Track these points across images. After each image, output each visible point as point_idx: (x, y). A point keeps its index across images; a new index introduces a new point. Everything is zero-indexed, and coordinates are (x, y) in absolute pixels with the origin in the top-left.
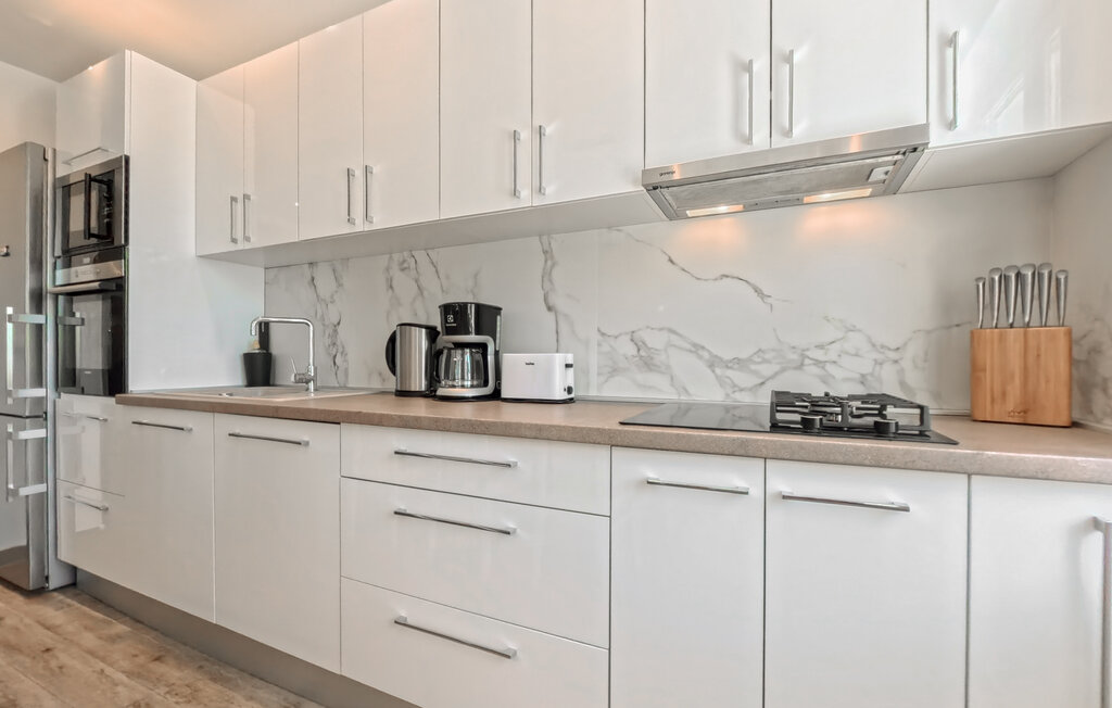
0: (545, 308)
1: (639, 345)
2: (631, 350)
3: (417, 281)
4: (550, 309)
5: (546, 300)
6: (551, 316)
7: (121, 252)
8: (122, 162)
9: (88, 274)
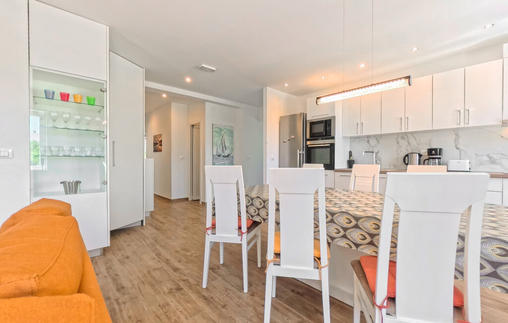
0: (456, 149)
1: (490, 158)
2: (487, 159)
3: (408, 141)
4: (457, 148)
5: (456, 146)
6: (458, 151)
7: (333, 138)
8: (334, 117)
9: (320, 142)
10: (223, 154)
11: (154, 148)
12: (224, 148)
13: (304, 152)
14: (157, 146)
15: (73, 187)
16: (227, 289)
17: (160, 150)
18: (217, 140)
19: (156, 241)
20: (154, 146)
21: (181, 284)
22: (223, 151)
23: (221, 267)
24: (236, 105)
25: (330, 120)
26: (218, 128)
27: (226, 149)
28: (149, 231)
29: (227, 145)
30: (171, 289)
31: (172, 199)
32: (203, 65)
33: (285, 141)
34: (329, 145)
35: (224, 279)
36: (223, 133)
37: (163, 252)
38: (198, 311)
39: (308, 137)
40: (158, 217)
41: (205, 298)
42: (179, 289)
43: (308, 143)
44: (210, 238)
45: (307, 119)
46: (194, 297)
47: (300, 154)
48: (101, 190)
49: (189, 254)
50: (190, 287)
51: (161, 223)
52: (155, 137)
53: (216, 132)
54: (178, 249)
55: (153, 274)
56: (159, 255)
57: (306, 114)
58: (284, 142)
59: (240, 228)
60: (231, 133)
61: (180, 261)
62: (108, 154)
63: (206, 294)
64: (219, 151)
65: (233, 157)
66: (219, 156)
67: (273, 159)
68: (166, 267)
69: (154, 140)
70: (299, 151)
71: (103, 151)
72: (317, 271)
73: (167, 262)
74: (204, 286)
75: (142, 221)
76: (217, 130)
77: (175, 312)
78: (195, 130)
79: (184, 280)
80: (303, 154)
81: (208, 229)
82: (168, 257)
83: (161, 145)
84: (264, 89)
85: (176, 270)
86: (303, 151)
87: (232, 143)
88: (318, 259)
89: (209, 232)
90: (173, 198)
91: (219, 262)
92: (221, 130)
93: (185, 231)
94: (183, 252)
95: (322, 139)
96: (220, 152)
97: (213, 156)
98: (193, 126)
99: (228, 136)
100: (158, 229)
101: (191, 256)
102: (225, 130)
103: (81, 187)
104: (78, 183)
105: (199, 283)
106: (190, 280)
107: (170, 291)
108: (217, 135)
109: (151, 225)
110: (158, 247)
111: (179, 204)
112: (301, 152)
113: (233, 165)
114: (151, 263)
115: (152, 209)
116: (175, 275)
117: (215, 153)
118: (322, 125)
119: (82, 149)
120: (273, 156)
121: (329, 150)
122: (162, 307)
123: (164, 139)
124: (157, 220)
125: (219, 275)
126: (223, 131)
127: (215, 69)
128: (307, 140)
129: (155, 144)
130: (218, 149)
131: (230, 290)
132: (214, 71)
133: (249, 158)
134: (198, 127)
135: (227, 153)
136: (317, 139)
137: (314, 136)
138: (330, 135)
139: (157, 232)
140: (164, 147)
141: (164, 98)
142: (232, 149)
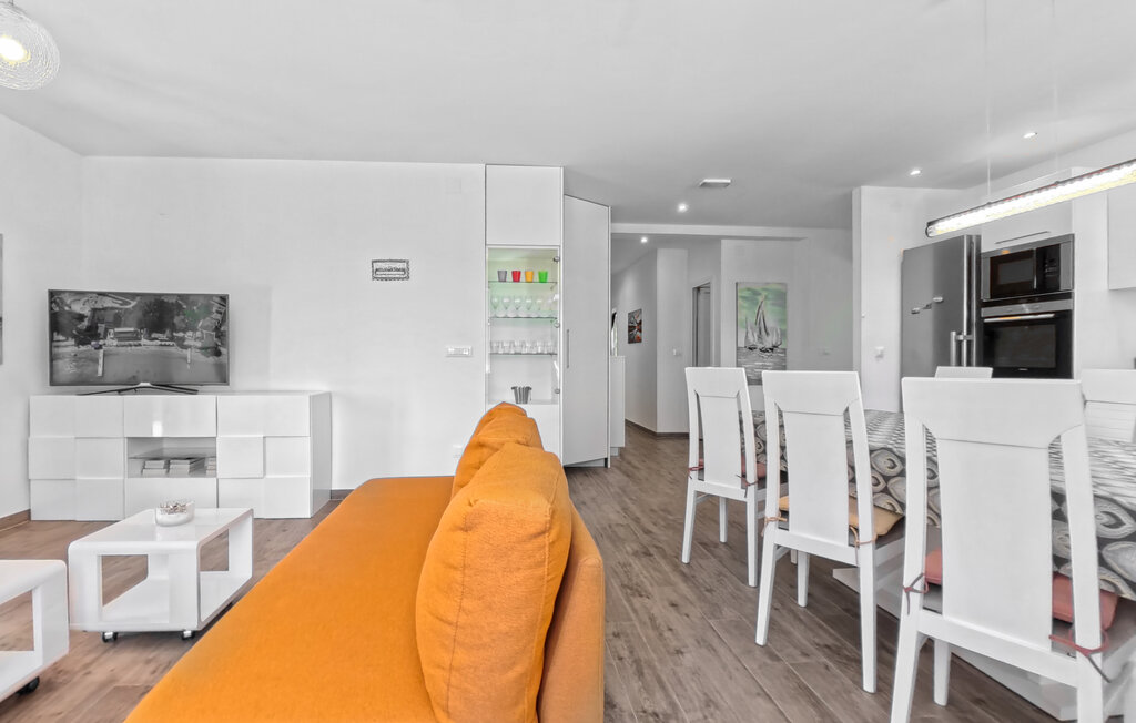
7: (1068, 295)
8: (1070, 239)
9: (1026, 310)
10: (760, 346)
11: (630, 336)
12: (763, 330)
13: (974, 337)
14: (634, 333)
15: (524, 394)
16: (720, 574)
17: (639, 340)
18: (747, 314)
19: (624, 492)
20: (629, 331)
21: (652, 550)
22: (760, 337)
23: (721, 546)
24: (790, 235)
25: (1058, 245)
26: (749, 289)
27: (767, 334)
28: (615, 477)
29: (770, 324)
30: (637, 552)
31: (658, 431)
32: (706, 180)
33: (917, 309)
34: (1051, 315)
35: (721, 562)
36: (760, 299)
37: (633, 507)
38: (669, 583)
39: (986, 297)
40: (630, 458)
41: (683, 574)
42: (648, 554)
43: (985, 312)
44: (694, 485)
45: (983, 251)
46: (667, 568)
47: (959, 343)
48: (554, 402)
49: (671, 517)
50: (665, 556)
51: (635, 467)
52: (631, 315)
53: (743, 298)
54: (655, 508)
55: (616, 529)
56: (625, 509)
57: (979, 238)
58: (914, 313)
59: (744, 476)
60: (781, 298)
61: (655, 524)
62: (561, 350)
63: (686, 570)
64: (751, 338)
65: (784, 351)
66: (750, 349)
67: (880, 356)
68: (633, 525)
69: (630, 322)
70: (954, 333)
71: (555, 346)
72: (853, 549)
73: (637, 520)
74: (685, 559)
75: (606, 459)
76: (746, 294)
77: (637, 576)
78: (702, 297)
79: (656, 547)
80: (969, 343)
81: (691, 469)
82: (638, 514)
83: (640, 330)
84: (854, 192)
85: (648, 532)
86: (969, 332)
87: (783, 321)
88: (853, 531)
89: (694, 474)
90: (660, 429)
91: (719, 538)
92: (756, 293)
93: (671, 486)
94: (662, 513)
95: (1030, 301)
96: (753, 340)
97: (738, 349)
98: (698, 289)
99: (773, 304)
100: (628, 476)
101: (674, 521)
102: (764, 293)
103: (532, 395)
104: (528, 389)
105: (679, 555)
106: (666, 548)
107: (636, 554)
108: (746, 305)
109: (619, 468)
110: (627, 500)
111: (671, 443)
112: (961, 338)
113: (784, 368)
114: (613, 516)
115: (623, 445)
116: (645, 539)
117: (742, 344)
118: (1031, 264)
119: (523, 344)
120: (880, 348)
121: (1054, 331)
122: (624, 566)
123: (644, 318)
124: (629, 463)
125: (713, 555)
126: (760, 294)
127: (729, 181)
128: (982, 305)
129: (631, 328)
130: (750, 335)
131: (725, 576)
132: (727, 184)
133: (826, 354)
134: (707, 290)
135: (769, 342)
136: (1016, 302)
137: (1002, 293)
138: (1058, 288)
139: (626, 479)
140: (644, 335)
141: (646, 244)
142: (783, 334)
